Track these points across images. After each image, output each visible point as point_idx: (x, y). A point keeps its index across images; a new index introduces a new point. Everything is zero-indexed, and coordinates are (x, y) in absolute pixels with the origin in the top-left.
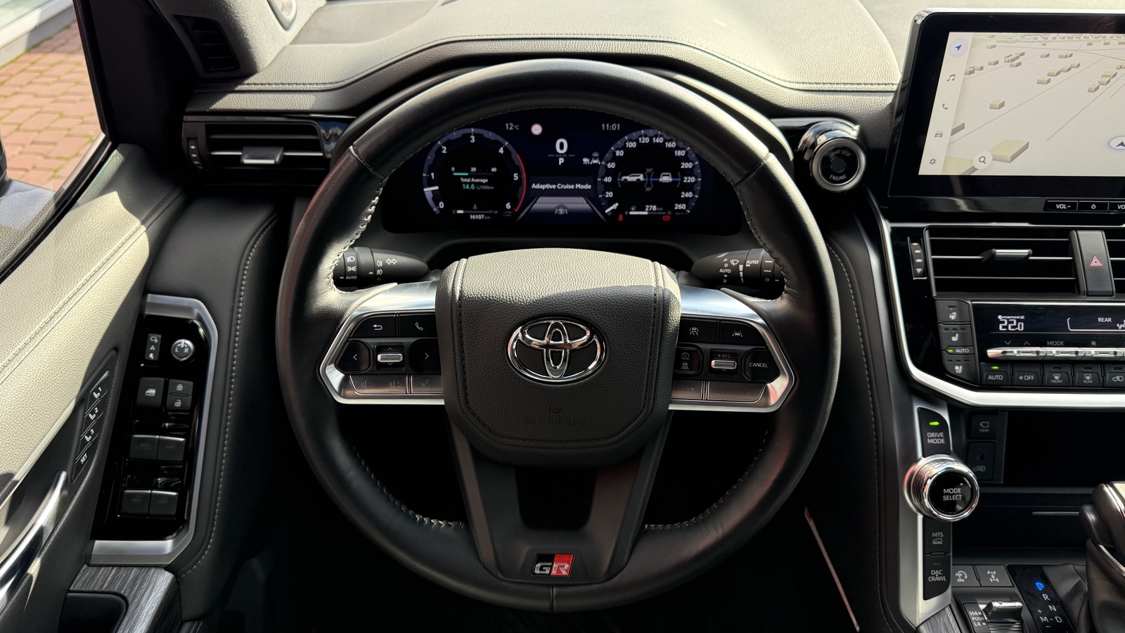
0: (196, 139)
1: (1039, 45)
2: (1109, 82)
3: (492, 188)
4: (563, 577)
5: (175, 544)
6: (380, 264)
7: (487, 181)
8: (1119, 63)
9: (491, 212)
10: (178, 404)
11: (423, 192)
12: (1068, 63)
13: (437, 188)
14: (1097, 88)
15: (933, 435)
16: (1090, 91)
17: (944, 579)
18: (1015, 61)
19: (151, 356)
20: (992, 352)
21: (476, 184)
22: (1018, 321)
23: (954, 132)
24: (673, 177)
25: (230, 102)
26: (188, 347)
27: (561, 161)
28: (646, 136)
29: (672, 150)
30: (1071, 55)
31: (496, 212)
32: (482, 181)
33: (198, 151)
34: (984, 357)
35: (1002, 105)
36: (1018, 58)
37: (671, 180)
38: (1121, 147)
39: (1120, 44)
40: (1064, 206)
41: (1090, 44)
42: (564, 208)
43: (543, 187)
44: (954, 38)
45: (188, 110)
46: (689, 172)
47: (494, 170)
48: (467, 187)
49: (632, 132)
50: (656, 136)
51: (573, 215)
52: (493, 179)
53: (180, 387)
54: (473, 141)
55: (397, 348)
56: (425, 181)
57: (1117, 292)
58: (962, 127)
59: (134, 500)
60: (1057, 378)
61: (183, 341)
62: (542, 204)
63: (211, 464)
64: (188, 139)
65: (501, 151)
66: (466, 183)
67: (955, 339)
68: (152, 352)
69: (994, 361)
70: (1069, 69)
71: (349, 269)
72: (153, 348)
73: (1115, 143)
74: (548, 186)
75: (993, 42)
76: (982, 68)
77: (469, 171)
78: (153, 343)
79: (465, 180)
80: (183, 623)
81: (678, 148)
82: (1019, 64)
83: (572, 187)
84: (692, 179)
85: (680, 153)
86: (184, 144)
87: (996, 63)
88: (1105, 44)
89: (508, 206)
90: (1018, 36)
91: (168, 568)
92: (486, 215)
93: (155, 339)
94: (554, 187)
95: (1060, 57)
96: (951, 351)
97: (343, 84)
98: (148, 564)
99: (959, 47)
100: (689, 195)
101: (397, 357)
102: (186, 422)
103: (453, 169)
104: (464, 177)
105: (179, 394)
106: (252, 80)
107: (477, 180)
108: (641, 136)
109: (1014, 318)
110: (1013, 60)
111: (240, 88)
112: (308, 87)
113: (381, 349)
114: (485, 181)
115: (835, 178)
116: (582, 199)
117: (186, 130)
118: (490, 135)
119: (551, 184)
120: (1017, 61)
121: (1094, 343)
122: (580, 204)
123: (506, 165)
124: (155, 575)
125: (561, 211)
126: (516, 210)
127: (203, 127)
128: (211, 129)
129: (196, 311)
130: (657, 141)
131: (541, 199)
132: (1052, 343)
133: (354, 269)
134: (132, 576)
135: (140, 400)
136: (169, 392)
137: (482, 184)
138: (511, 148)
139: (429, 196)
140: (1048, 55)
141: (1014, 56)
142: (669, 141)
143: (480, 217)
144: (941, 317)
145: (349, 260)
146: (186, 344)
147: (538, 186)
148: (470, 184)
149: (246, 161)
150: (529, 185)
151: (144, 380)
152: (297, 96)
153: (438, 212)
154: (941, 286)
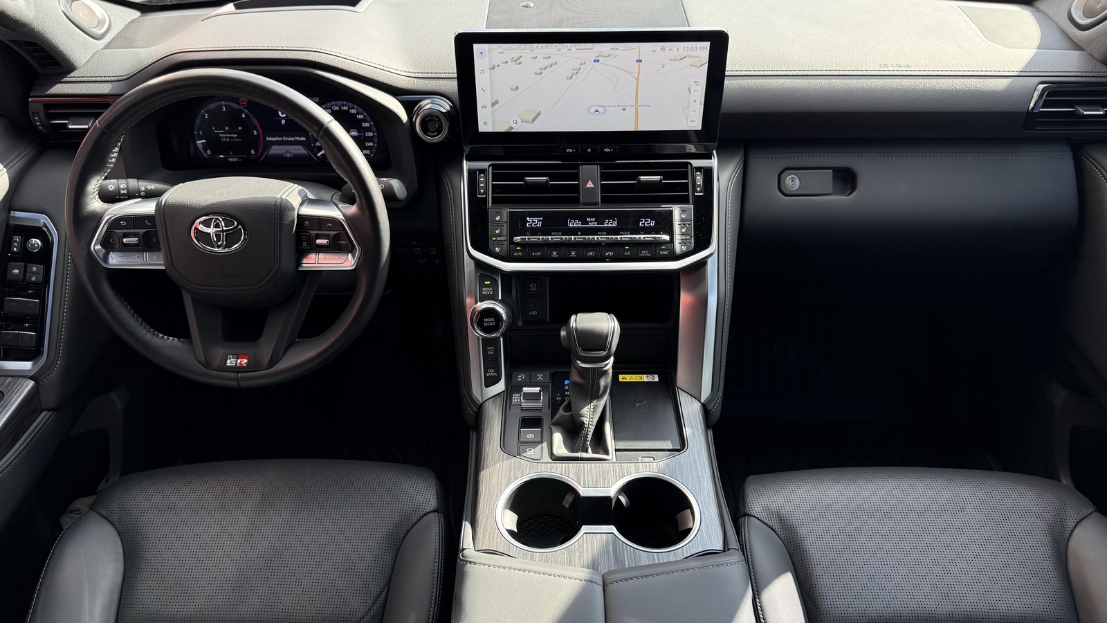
0: (38, 113)
1: (529, 51)
2: (577, 73)
3: (241, 140)
4: (244, 367)
5: (34, 365)
6: (143, 189)
7: (236, 135)
8: (580, 61)
9: (242, 156)
10: (34, 279)
11: (196, 144)
12: (549, 62)
13: (204, 141)
14: (572, 77)
15: (486, 289)
16: (567, 78)
17: (496, 374)
18: (517, 61)
19: (15, 249)
20: (517, 239)
21: (230, 138)
22: (538, 221)
23: (493, 105)
24: (358, 132)
25: (59, 89)
26: (37, 243)
27: (283, 122)
28: (336, 105)
29: (354, 115)
30: (550, 57)
31: (245, 156)
32: (233, 135)
33: (40, 120)
34: (512, 242)
35: (517, 88)
36: (518, 59)
37: (357, 134)
38: (597, 113)
39: (577, 50)
40: (571, 150)
41: (559, 50)
42: (290, 153)
43: (274, 139)
44: (477, 47)
45: (31, 94)
46: (369, 129)
47: (240, 128)
48: (224, 140)
49: (326, 103)
50: (343, 106)
51: (296, 157)
52: (239, 133)
53: (34, 269)
54: (224, 110)
55: (135, 235)
56: (196, 136)
57: (602, 202)
58: (497, 102)
59: (8, 337)
60: (555, 254)
61: (34, 240)
62: (275, 150)
63: (56, 316)
64: (33, 113)
65: (243, 116)
66: (223, 137)
67: (497, 232)
68: (15, 246)
69: (518, 244)
70: (551, 66)
71: (122, 192)
72: (16, 244)
73: (593, 110)
74: (277, 139)
75: (501, 50)
76: (499, 66)
77: (224, 129)
78: (16, 241)
79: (222, 135)
80: (42, 411)
81: (358, 113)
82: (520, 63)
83: (293, 139)
84: (371, 134)
85: (360, 117)
86: (31, 115)
87: (507, 62)
88: (568, 50)
89: (253, 152)
90: (515, 46)
91: (31, 378)
92: (239, 158)
93: (17, 239)
94: (281, 139)
95: (544, 58)
96: (494, 239)
97: (128, 76)
98: (18, 375)
99: (481, 53)
100: (370, 144)
101: (134, 240)
102: (40, 290)
103: (214, 128)
104: (222, 133)
105: (34, 273)
106: (72, 74)
107: (230, 135)
108: (333, 106)
109: (536, 219)
110: (516, 61)
111: (65, 79)
112: (108, 79)
113: (125, 236)
114: (235, 136)
115: (430, 134)
116: (301, 147)
117: (32, 107)
118: (235, 105)
119: (279, 137)
120: (518, 62)
121: (579, 233)
122: (300, 150)
123: (248, 126)
124: (23, 381)
125: (288, 155)
126: (258, 155)
127: (41, 105)
128: (47, 106)
129: (42, 221)
130: (344, 108)
131: (274, 147)
132: (555, 233)
133: (125, 192)
134: (8, 381)
135: (9, 276)
136: (28, 271)
137: (233, 137)
138: (249, 114)
139: (200, 147)
140: (536, 57)
141: (516, 58)
142: (351, 109)
143: (235, 160)
144: (490, 219)
145: (122, 186)
146: (36, 242)
147: (271, 139)
148: (226, 137)
149: (70, 127)
150: (265, 139)
151: (11, 264)
152: (100, 85)
153: (207, 157)
154: (495, 201)
